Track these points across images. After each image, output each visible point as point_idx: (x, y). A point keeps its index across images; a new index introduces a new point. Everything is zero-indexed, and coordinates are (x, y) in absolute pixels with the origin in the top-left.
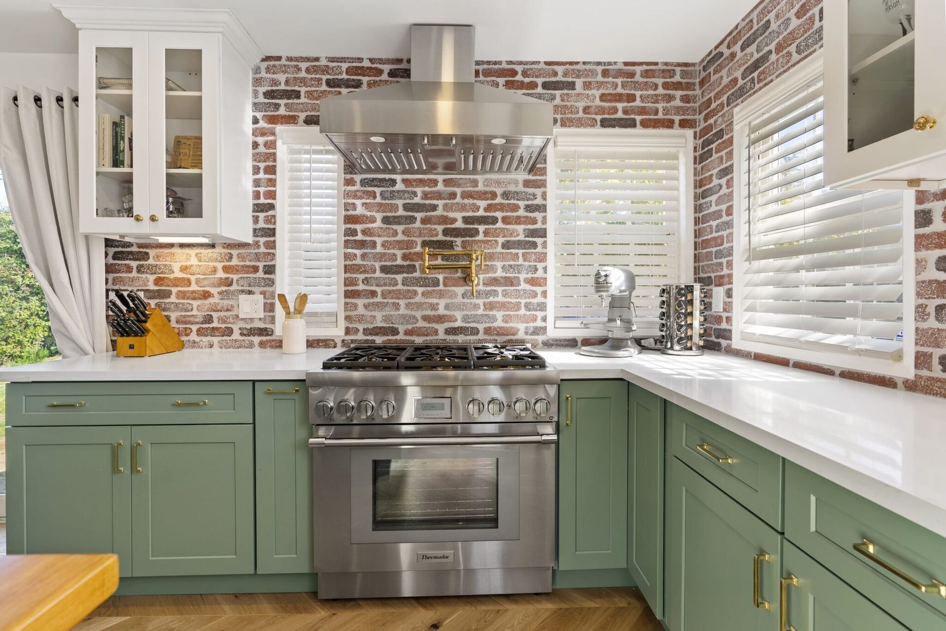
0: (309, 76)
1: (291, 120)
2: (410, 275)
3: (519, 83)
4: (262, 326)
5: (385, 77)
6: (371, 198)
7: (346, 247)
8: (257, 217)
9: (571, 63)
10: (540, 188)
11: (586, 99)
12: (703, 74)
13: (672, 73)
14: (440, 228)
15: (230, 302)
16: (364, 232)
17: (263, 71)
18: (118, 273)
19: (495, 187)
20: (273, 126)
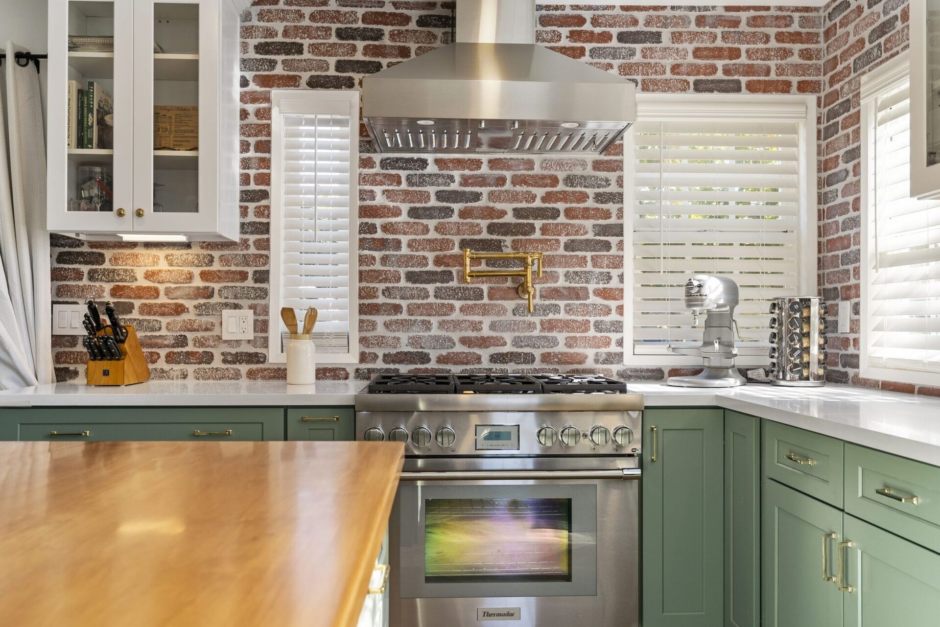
0: (315, 25)
1: (291, 82)
2: (445, 285)
3: (588, 35)
4: (252, 350)
5: (412, 26)
6: (395, 184)
7: (362, 247)
8: (246, 208)
9: (655, 8)
10: (615, 171)
11: (675, 55)
12: (829, 24)
13: (789, 21)
14: (484, 223)
15: (210, 319)
16: (385, 228)
17: (255, 18)
18: (65, 280)
19: (556, 170)
20: (267, 89)
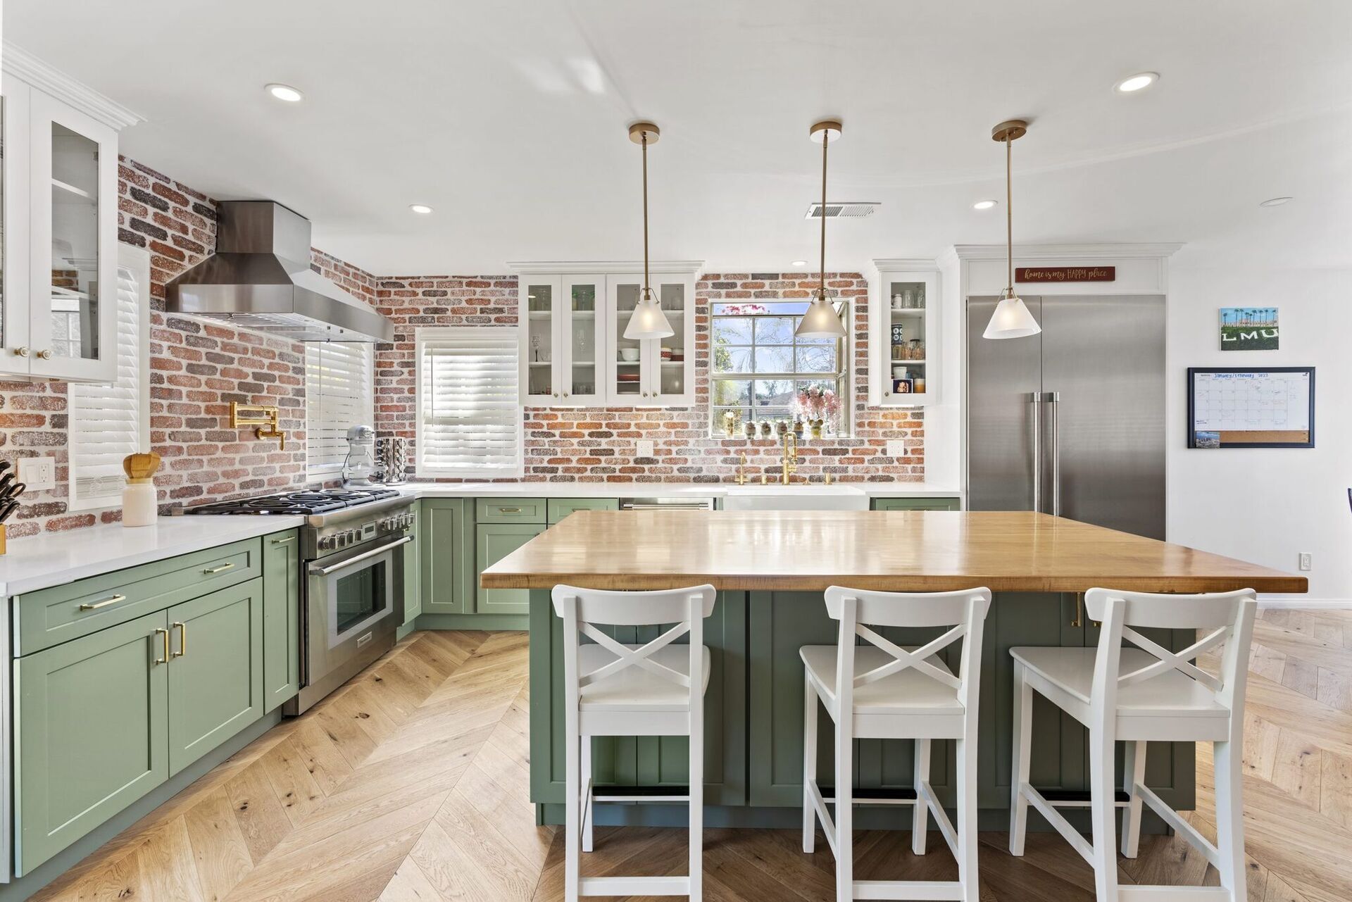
2: (212, 430)
4: (51, 500)
5: (189, 209)
6: (177, 342)
7: (152, 395)
10: (301, 353)
12: (381, 288)
13: (364, 279)
14: (236, 381)
16: (170, 380)
19: (275, 347)
